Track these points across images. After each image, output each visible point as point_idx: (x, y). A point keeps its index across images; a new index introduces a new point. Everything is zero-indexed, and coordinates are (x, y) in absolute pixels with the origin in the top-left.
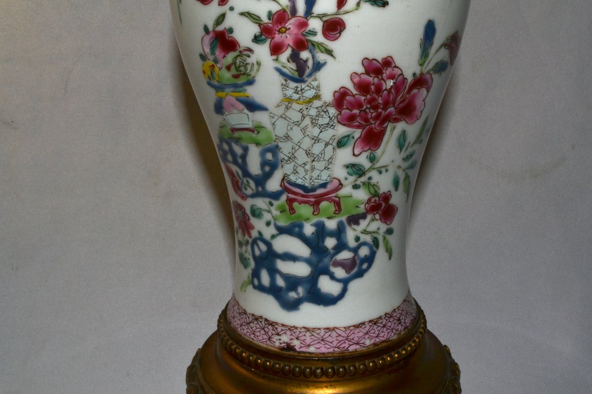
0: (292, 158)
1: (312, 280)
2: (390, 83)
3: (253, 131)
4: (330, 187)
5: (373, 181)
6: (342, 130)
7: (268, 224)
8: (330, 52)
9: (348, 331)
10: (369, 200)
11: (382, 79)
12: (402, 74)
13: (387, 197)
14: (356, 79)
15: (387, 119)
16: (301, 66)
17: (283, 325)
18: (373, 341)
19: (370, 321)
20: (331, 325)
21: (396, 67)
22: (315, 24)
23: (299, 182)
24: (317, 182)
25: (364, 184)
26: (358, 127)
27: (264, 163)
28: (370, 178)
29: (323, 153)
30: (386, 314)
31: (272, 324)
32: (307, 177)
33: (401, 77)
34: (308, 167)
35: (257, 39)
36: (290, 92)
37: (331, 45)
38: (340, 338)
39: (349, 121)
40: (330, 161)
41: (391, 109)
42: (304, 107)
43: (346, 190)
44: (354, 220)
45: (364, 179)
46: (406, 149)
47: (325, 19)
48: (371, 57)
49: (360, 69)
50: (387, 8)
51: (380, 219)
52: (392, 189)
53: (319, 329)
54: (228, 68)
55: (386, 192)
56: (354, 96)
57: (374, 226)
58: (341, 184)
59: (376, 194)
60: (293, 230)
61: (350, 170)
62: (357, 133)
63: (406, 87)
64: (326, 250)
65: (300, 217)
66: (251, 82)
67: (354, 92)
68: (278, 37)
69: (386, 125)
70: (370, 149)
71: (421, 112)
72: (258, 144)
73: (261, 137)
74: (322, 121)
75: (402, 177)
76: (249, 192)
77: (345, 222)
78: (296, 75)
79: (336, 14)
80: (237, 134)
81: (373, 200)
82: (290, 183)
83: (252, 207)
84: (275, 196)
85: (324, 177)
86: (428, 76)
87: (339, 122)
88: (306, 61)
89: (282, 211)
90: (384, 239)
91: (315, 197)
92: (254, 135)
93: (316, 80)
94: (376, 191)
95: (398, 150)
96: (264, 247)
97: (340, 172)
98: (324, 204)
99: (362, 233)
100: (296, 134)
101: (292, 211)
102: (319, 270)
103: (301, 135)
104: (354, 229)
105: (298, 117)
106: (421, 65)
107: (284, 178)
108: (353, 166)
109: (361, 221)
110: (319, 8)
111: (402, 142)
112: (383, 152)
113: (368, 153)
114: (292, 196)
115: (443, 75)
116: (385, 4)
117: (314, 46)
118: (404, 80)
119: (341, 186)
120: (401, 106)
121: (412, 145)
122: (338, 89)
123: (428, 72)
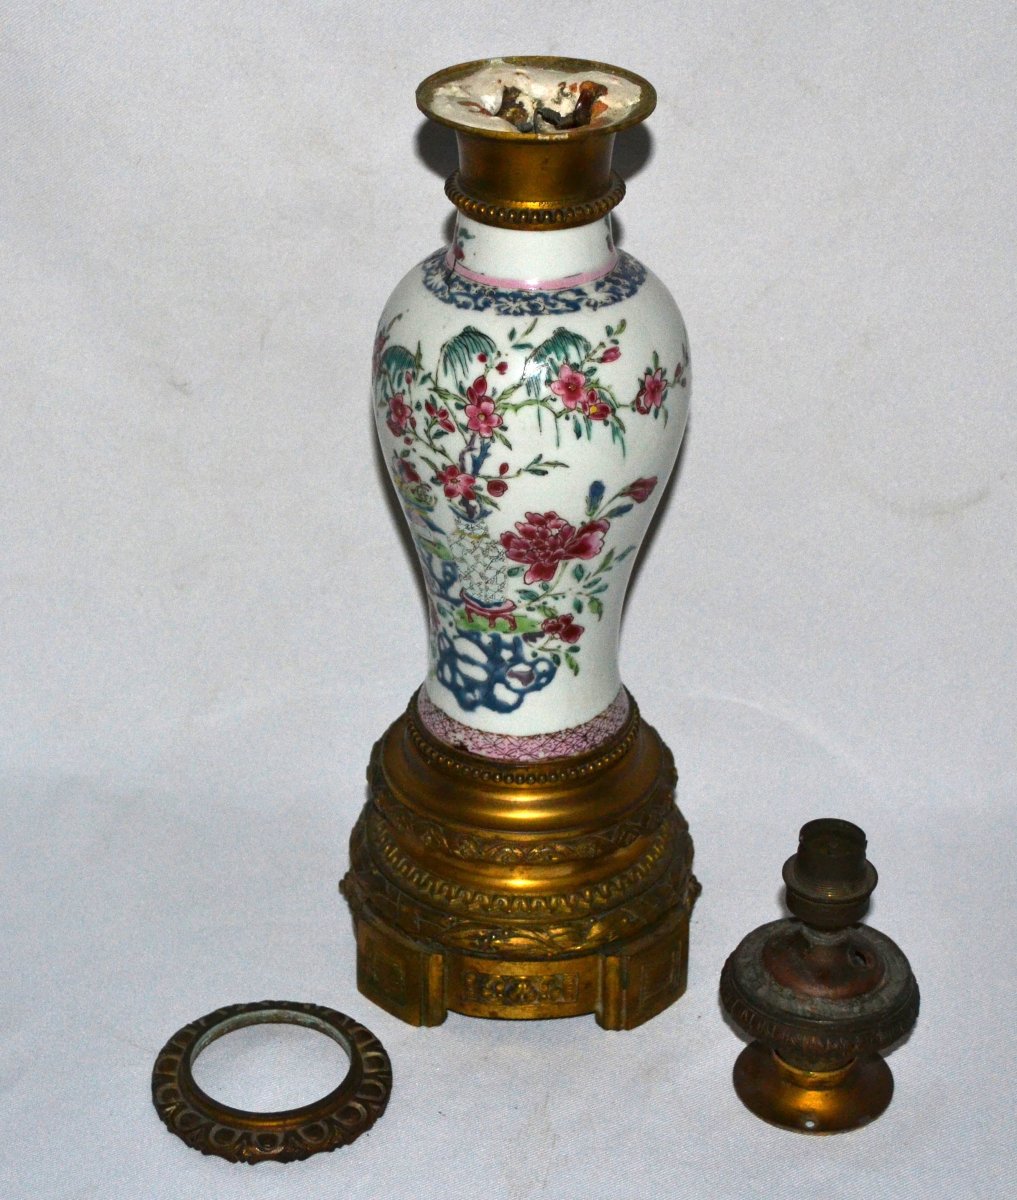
0: (468, 576)
1: (488, 686)
2: (555, 531)
3: (435, 545)
4: (503, 607)
5: (549, 605)
6: (511, 563)
7: (451, 624)
8: (495, 505)
9: (521, 741)
10: (546, 622)
11: (547, 528)
12: (568, 524)
14: (521, 527)
15: (559, 556)
16: (471, 512)
17: (459, 723)
18: (547, 755)
19: (547, 735)
20: (504, 732)
21: (560, 519)
22: (481, 482)
23: (476, 596)
24: (491, 601)
25: (539, 607)
26: (527, 562)
27: (445, 573)
28: (545, 603)
29: (495, 578)
30: (567, 730)
31: (450, 720)
32: (483, 594)
33: (567, 526)
34: (483, 586)
35: (433, 480)
36: (462, 527)
37: (496, 499)
38: (512, 747)
39: (518, 557)
40: (503, 585)
41: (560, 550)
42: (475, 540)
43: (521, 611)
44: (531, 637)
45: (537, 603)
46: (587, 578)
47: (490, 480)
48: (533, 511)
49: (524, 520)
50: (546, 476)
51: (561, 638)
52: (574, 613)
53: (492, 734)
54: (413, 491)
55: (566, 615)
56: (520, 539)
57: (553, 644)
58: (514, 605)
59: (553, 616)
60: (473, 636)
61: (522, 595)
63: (574, 533)
64: (502, 660)
65: (478, 626)
66: (431, 509)
67: (520, 536)
68: (450, 485)
69: (556, 561)
70: (542, 579)
71: (600, 549)
72: (439, 556)
73: (441, 551)
74: (491, 554)
75: (585, 601)
76: (436, 590)
77: (521, 639)
78: (467, 516)
79: (499, 477)
80: (425, 542)
81: (550, 621)
82: (467, 595)
83: (439, 603)
84: (456, 602)
85: (498, 597)
86: (602, 522)
87: (508, 557)
88: (474, 508)
89: (462, 617)
90: (567, 656)
91: (491, 612)
92: (436, 548)
93: (483, 523)
94: (553, 614)
95: (576, 580)
96: (447, 644)
97: (515, 597)
98: (499, 620)
99: (539, 649)
100: (470, 558)
101: (471, 620)
102: (496, 678)
103: (475, 561)
104: (531, 646)
105: (470, 546)
106: (590, 515)
107: (462, 590)
108: (525, 592)
109: (538, 639)
110: (484, 471)
111: (579, 574)
112: (557, 582)
113: (540, 583)
114: (469, 607)
115: (626, 517)
116: (544, 473)
117: (480, 498)
118: (571, 528)
119: (514, 606)
120: (571, 547)
121: (595, 574)
122: (504, 532)
123: (601, 519)
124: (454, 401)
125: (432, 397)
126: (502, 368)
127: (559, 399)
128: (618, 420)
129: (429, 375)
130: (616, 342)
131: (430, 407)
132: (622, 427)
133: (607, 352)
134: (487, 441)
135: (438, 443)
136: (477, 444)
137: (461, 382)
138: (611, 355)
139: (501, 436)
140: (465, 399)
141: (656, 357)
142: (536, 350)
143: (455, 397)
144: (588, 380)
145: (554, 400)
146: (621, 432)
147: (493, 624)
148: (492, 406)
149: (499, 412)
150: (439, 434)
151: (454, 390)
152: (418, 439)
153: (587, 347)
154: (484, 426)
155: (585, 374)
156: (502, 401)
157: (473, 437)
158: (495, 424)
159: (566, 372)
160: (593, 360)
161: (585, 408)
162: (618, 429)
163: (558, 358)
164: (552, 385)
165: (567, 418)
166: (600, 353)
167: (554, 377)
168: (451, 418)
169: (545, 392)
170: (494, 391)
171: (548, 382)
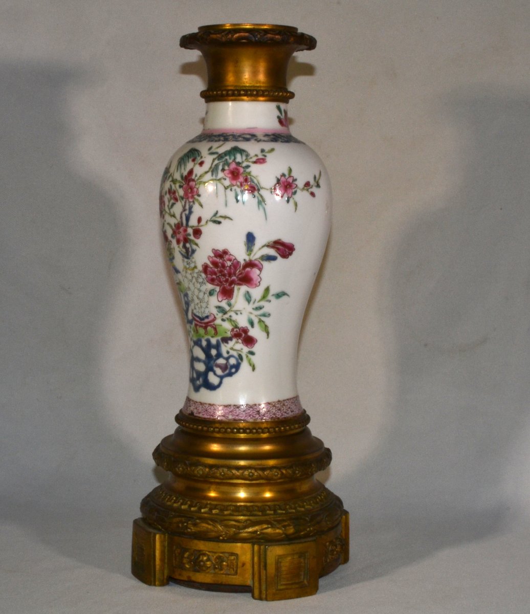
0: (193, 300)
1: (205, 374)
2: (229, 263)
3: (180, 284)
4: (210, 319)
5: (233, 318)
6: (210, 287)
7: (191, 340)
8: (197, 245)
10: (233, 330)
11: (224, 260)
12: (236, 259)
13: (245, 331)
14: (211, 260)
15: (233, 282)
16: (187, 250)
17: (193, 401)
18: (233, 417)
19: (235, 405)
20: (212, 403)
21: (230, 255)
22: (190, 231)
23: (197, 314)
24: (205, 315)
25: (228, 319)
26: (217, 285)
27: (186, 303)
28: (231, 316)
29: (204, 298)
30: (247, 405)
31: (190, 400)
32: (200, 311)
33: (235, 261)
34: (199, 305)
35: (172, 236)
36: (185, 264)
37: (197, 241)
38: (215, 411)
39: (212, 281)
40: (208, 302)
41: (234, 278)
42: (192, 272)
43: (218, 321)
44: (226, 340)
45: (226, 316)
46: (254, 303)
47: (194, 228)
48: (216, 249)
49: (212, 255)
50: (221, 225)
51: (242, 343)
52: (249, 327)
53: (206, 404)
55: (244, 327)
56: (211, 268)
57: (238, 347)
58: (215, 317)
59: (236, 327)
60: (199, 343)
61: (218, 309)
62: (218, 289)
63: (240, 267)
64: (212, 356)
65: (200, 335)
66: (174, 258)
67: (211, 266)
68: (178, 236)
69: (233, 286)
70: (226, 299)
71: (259, 282)
72: (182, 292)
73: (182, 287)
74: (200, 280)
75: (256, 321)
77: (220, 341)
78: (186, 255)
79: (198, 226)
81: (235, 330)
82: (194, 314)
84: (191, 322)
85: (207, 312)
86: (257, 262)
87: (207, 282)
89: (194, 331)
90: (247, 357)
91: (205, 323)
93: (193, 258)
94: (236, 325)
95: (247, 303)
97: (215, 311)
98: (209, 328)
99: (230, 349)
100: (191, 286)
101: (197, 332)
102: (209, 369)
103: (193, 287)
104: (226, 346)
105: (189, 277)
106: (248, 255)
107: (192, 312)
108: (219, 307)
109: (229, 342)
110: (191, 223)
111: (248, 297)
112: (236, 302)
113: (226, 301)
114: (196, 322)
115: (273, 263)
116: (219, 223)
117: (190, 241)
118: (238, 262)
119: (215, 319)
120: (240, 276)
121: (259, 301)
122: (203, 264)
123: (256, 260)
124: (179, 184)
125: (171, 186)
126: (201, 164)
127: (228, 180)
128: (261, 196)
129: (171, 174)
130: (265, 156)
131: (170, 191)
132: (264, 201)
133: (258, 159)
134: (191, 204)
135: (172, 211)
136: (187, 207)
137: (183, 174)
138: (260, 161)
139: (197, 200)
140: (183, 182)
141: (290, 170)
142: (220, 155)
143: (180, 182)
144: (245, 171)
145: (225, 179)
146: (263, 203)
147: (206, 332)
148: (194, 183)
149: (197, 187)
150: (172, 205)
151: (179, 178)
152: (166, 213)
153: (247, 155)
154: (190, 195)
155: (243, 168)
156: (199, 180)
157: (185, 202)
158: (195, 194)
159: (233, 166)
160: (250, 162)
161: (241, 185)
162: (261, 202)
163: (230, 159)
164: (225, 172)
165: (231, 190)
166: (254, 159)
167: (226, 168)
168: (177, 194)
169: (221, 175)
170: (196, 176)
171: (223, 170)
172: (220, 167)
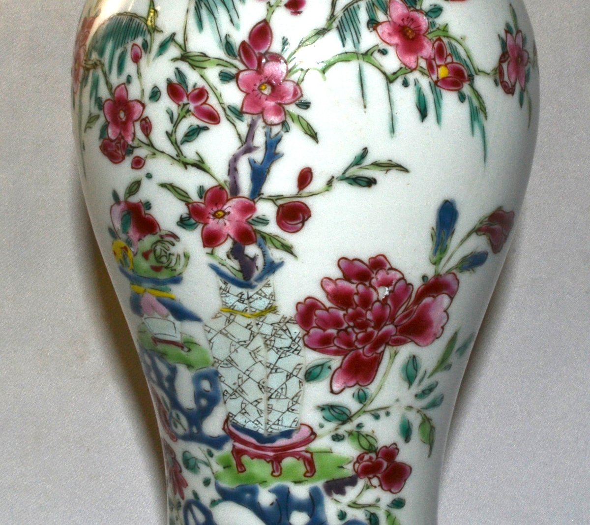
0: (238, 391)
2: (384, 292)
3: (182, 347)
4: (296, 438)
5: (367, 429)
6: (312, 357)
7: (207, 482)
8: (288, 249)
10: (360, 458)
11: (371, 286)
12: (403, 278)
13: (390, 453)
14: (330, 287)
15: (384, 340)
16: (247, 266)
21: (392, 269)
22: (266, 209)
23: (250, 426)
24: (277, 429)
25: (350, 433)
26: (336, 353)
27: (199, 394)
28: (360, 426)
29: (283, 387)
32: (262, 420)
33: (402, 283)
34: (262, 406)
35: (183, 223)
36: (232, 300)
37: (290, 238)
39: (322, 344)
40: (296, 399)
41: (389, 328)
42: (253, 321)
43: (322, 443)
44: (337, 486)
45: (349, 427)
46: (421, 381)
47: (280, 202)
48: (351, 256)
49: (336, 273)
50: (374, 187)
51: (381, 485)
52: (400, 442)
54: (146, 255)
55: (388, 446)
56: (327, 310)
57: (369, 497)
58: (313, 433)
59: (371, 449)
60: (244, 496)
61: (327, 414)
62: (336, 362)
63: (410, 296)
65: (252, 477)
66: (177, 280)
67: (328, 304)
68: (213, 224)
69: (381, 349)
70: (357, 383)
71: (443, 328)
72: (189, 366)
73: (193, 356)
74: (279, 343)
75: (415, 420)
76: (180, 431)
77: (322, 490)
78: (240, 277)
79: (296, 197)
80: (161, 347)
81: (366, 457)
82: (237, 426)
83: (185, 453)
84: (216, 443)
85: (288, 422)
86: (450, 278)
87: (306, 345)
88: (254, 259)
89: (227, 466)
90: (389, 515)
91: (277, 450)
92: (183, 353)
93: (269, 285)
94: (371, 445)
95: (406, 385)
96: (201, 517)
97: (312, 418)
98: (288, 462)
99: (349, 506)
100: (243, 358)
101: (241, 467)
103: (251, 361)
104: (337, 501)
105: (244, 335)
106: (435, 264)
107: (228, 419)
108: (331, 407)
109: (348, 489)
110: (271, 187)
111: (411, 372)
112: (380, 388)
113: (354, 390)
114: (239, 446)
116: (370, 182)
117: (264, 240)
118: (408, 285)
119: (313, 435)
120: (405, 321)
121: (432, 375)
122: (301, 298)
123: (449, 272)
124: (218, 69)
125: (179, 73)
126: (295, 5)
127: (392, 51)
128: (478, 96)
129: (172, 38)
131: (176, 90)
132: (483, 109)
134: (276, 130)
135: (190, 151)
136: (259, 139)
137: (227, 36)
139: (299, 119)
140: (237, 63)
141: (515, 14)
143: (219, 62)
144: (432, 24)
145: (384, 52)
147: (277, 470)
148: (282, 66)
149: (295, 78)
150: (193, 134)
151: (215, 51)
152: (156, 152)
154: (271, 104)
157: (252, 127)
158: (289, 98)
159: (399, 9)
161: (431, 68)
162: (478, 112)
164: (380, 29)
165: (406, 84)
167: (381, 17)
168: (213, 101)
169: (369, 39)
170: (285, 42)
171: (373, 24)
172: (363, 16)
